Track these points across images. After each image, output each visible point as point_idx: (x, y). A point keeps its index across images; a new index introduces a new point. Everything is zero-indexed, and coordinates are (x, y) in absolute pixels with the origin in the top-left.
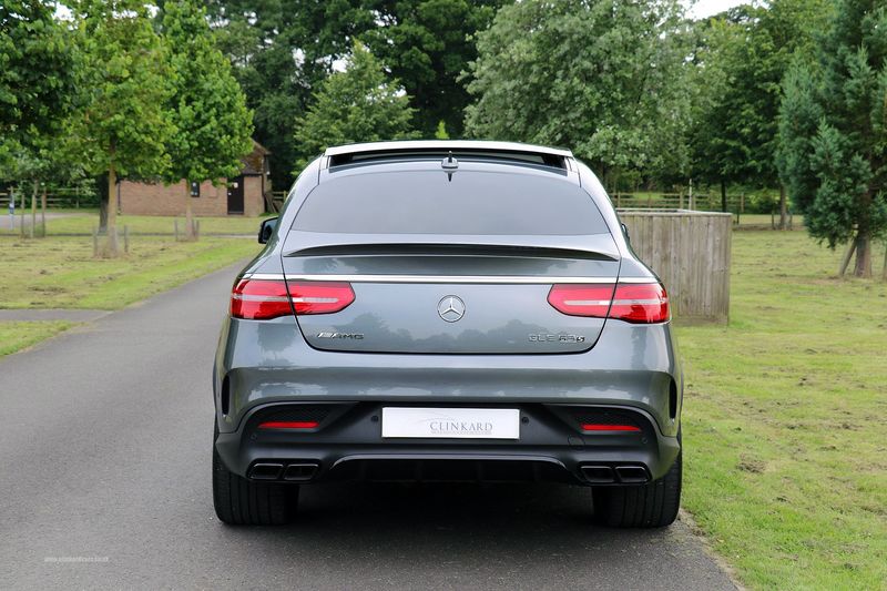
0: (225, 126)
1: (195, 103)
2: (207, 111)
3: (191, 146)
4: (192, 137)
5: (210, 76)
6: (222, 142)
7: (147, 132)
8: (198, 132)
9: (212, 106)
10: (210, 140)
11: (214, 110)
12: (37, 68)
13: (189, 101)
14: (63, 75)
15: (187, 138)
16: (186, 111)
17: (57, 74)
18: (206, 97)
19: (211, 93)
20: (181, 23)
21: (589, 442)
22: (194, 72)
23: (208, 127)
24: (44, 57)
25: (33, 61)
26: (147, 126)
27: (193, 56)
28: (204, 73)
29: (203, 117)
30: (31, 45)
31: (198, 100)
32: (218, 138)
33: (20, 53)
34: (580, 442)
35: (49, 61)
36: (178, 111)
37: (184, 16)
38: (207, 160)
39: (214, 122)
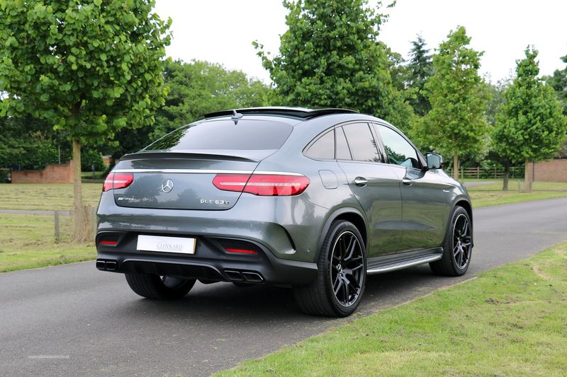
0: (546, 127)
1: (529, 114)
2: (535, 118)
3: (525, 139)
4: (525, 133)
5: (538, 99)
6: (543, 136)
7: (472, 130)
8: (529, 130)
9: (538, 115)
10: (537, 135)
11: (539, 117)
12: (362, 96)
13: (525, 113)
14: (377, 99)
15: (522, 134)
16: (522, 118)
17: (373, 99)
18: (536, 110)
19: (538, 108)
20: (523, 69)
21: (229, 258)
22: (529, 96)
23: (534, 127)
24: (365, 90)
25: (360, 93)
26: (472, 127)
27: (529, 87)
28: (535, 97)
29: (532, 122)
30: (360, 85)
31: (531, 112)
32: (541, 133)
33: (354, 90)
34: (225, 258)
35: (368, 92)
36: (518, 120)
37: (526, 66)
38: (534, 146)
39: (538, 124)
